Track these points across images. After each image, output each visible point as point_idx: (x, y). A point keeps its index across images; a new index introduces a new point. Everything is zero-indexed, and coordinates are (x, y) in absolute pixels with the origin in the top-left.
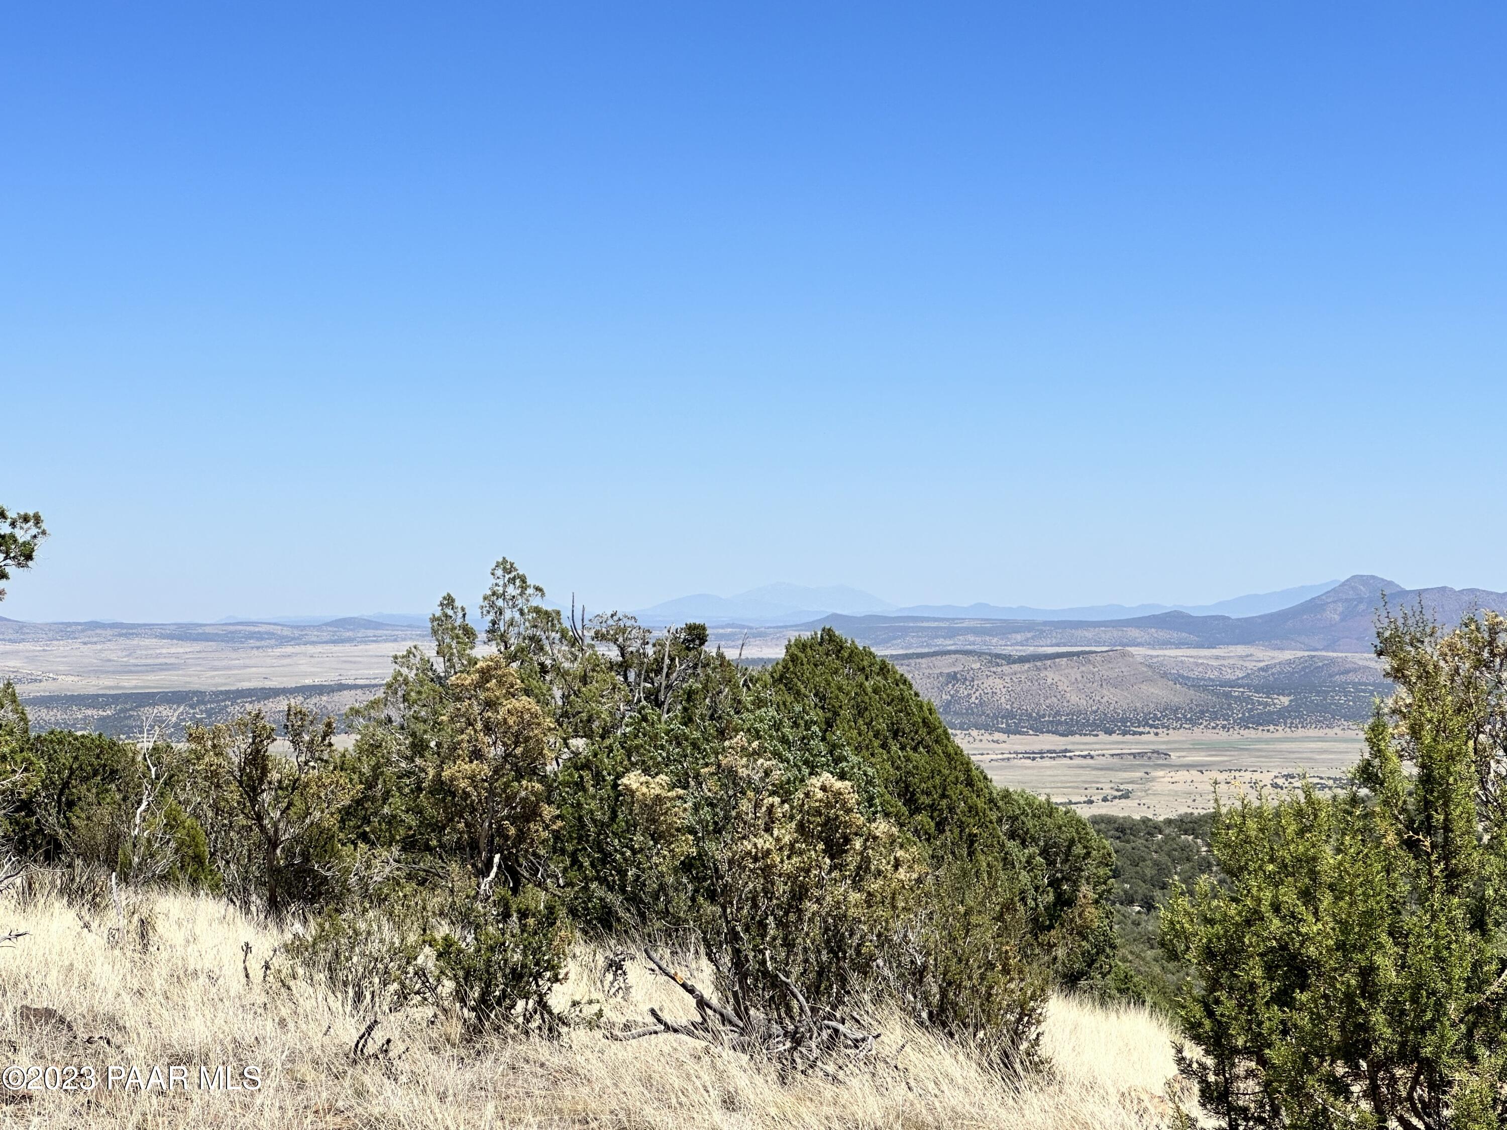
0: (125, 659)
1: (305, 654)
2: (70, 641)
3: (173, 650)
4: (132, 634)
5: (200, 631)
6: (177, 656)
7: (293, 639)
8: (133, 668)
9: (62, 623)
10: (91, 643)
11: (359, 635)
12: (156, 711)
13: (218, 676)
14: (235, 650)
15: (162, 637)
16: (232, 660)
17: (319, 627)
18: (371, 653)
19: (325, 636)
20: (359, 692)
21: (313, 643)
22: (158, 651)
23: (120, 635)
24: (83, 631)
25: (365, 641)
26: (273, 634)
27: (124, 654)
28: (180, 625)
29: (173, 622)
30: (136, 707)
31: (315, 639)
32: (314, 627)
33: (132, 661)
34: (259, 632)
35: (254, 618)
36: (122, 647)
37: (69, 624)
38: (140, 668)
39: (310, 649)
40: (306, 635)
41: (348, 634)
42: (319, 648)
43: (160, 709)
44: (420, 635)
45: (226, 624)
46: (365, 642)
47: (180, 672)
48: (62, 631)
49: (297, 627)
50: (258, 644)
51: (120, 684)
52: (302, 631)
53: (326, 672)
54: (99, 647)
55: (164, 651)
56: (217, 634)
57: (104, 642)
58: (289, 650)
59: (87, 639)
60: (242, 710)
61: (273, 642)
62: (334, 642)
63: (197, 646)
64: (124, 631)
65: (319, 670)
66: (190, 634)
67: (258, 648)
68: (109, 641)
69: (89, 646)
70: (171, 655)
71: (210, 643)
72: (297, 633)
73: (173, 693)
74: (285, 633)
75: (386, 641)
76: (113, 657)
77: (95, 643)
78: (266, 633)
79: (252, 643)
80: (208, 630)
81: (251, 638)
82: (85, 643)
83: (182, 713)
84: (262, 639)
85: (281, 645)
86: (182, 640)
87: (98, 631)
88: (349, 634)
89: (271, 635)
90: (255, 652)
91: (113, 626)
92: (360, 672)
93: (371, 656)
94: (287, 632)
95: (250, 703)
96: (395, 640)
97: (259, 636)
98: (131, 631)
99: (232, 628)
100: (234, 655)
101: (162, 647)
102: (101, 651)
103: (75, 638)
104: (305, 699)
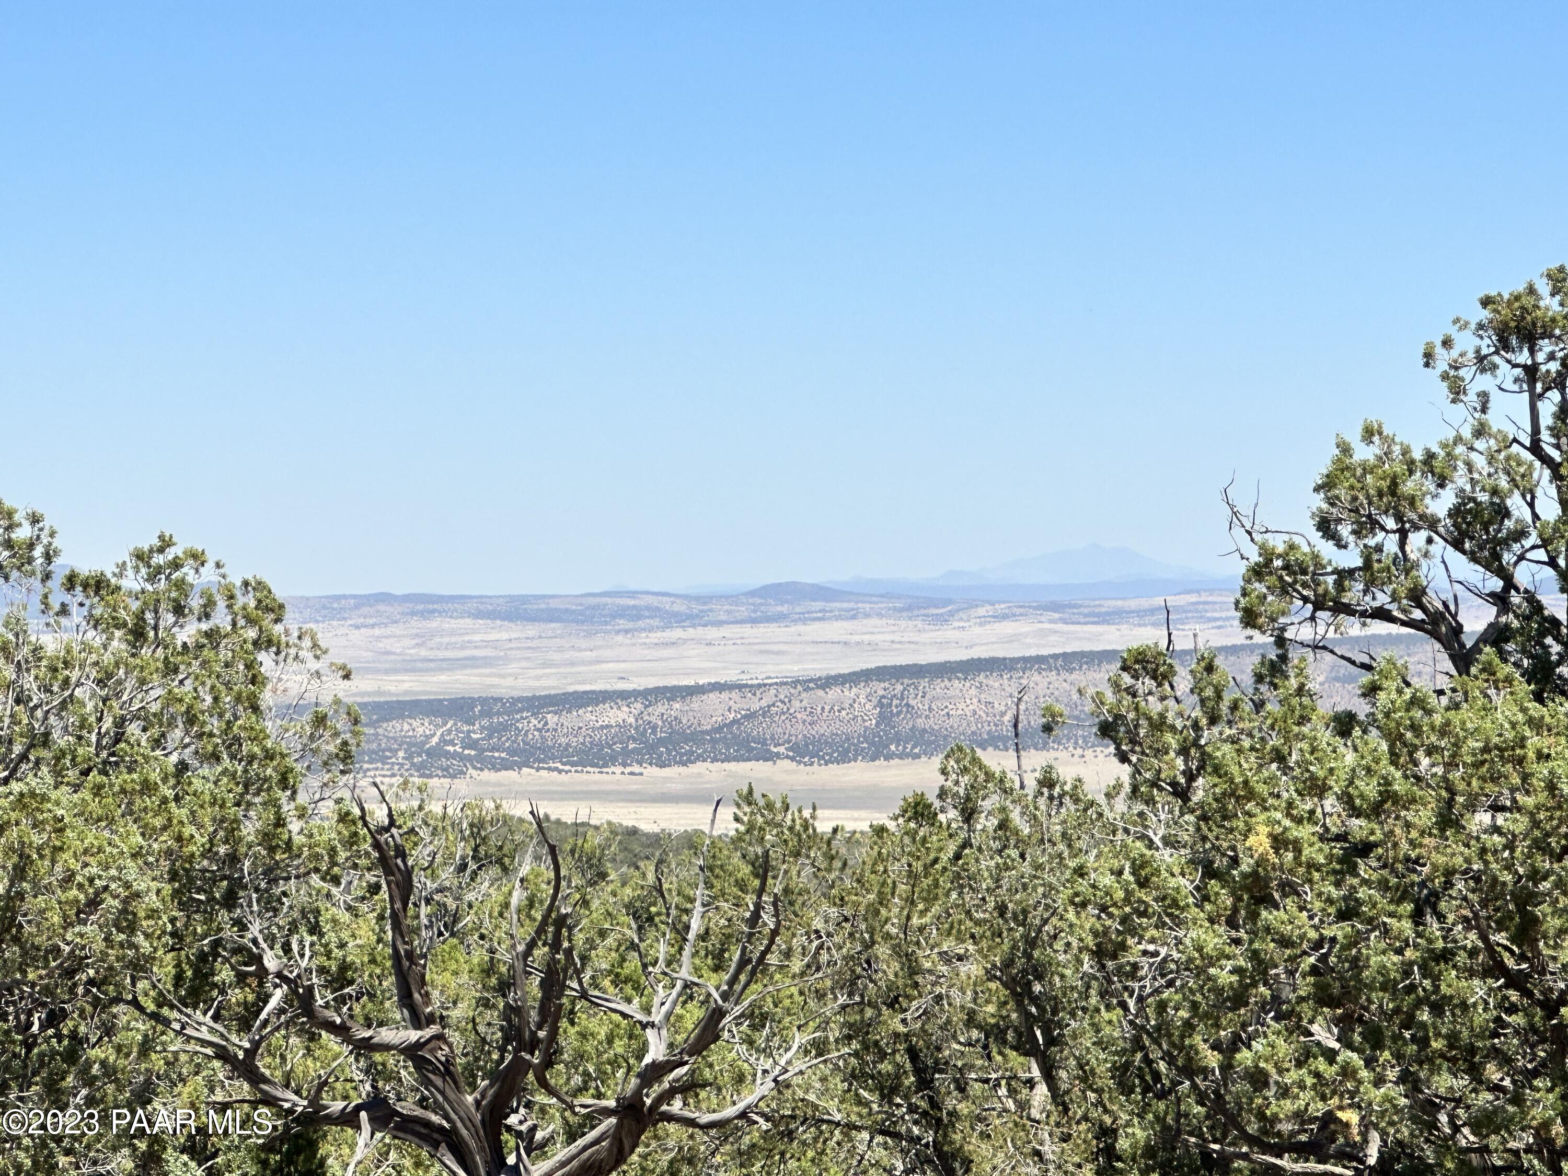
0: (412, 651)
1: (699, 642)
2: (335, 623)
3: (494, 636)
4: (432, 612)
5: (543, 606)
6: (494, 644)
7: (690, 617)
8: (419, 665)
9: (327, 597)
10: (366, 626)
11: (798, 610)
12: (406, 727)
13: (548, 676)
14: (589, 635)
15: (479, 615)
16: (580, 650)
17: (731, 598)
18: (806, 638)
19: (743, 611)
20: (735, 695)
21: (720, 623)
22: (467, 638)
23: (413, 613)
24: (357, 607)
25: (804, 619)
26: (658, 609)
27: (414, 642)
28: (511, 598)
29: (503, 593)
30: (378, 721)
31: (723, 617)
32: (727, 597)
33: (424, 653)
34: (634, 607)
35: (633, 587)
36: (414, 631)
37: (337, 598)
38: (432, 665)
39: (712, 633)
40: (711, 610)
41: (779, 609)
42: (726, 631)
43: (415, 724)
44: (895, 609)
45: (583, 596)
46: (804, 621)
47: (494, 670)
48: (324, 607)
49: (698, 599)
50: (630, 625)
51: (383, 689)
52: (705, 604)
53: (724, 668)
54: (377, 632)
55: (477, 638)
56: (567, 611)
57: (386, 625)
58: (676, 634)
59: (362, 620)
60: (540, 726)
61: (656, 622)
62: (753, 621)
63: (532, 630)
64: (420, 607)
65: (717, 665)
66: (526, 610)
67: (627, 631)
68: (396, 622)
69: (363, 630)
70: (486, 644)
71: (553, 625)
72: (696, 608)
73: (451, 701)
74: (676, 608)
75: (838, 618)
76: (397, 647)
77: (373, 626)
78: (648, 608)
79: (623, 623)
80: (554, 604)
81: (622, 616)
82: (357, 627)
83: (449, 731)
84: (639, 618)
85: (667, 626)
86: (511, 620)
87: (381, 607)
88: (784, 609)
89: (654, 611)
90: (620, 638)
91: (407, 598)
92: (783, 667)
93: (807, 643)
94: (680, 607)
95: (556, 713)
96: (854, 617)
97: (635, 614)
98: (431, 607)
99: (592, 601)
100: (583, 644)
101: (475, 631)
102: (378, 639)
103: (345, 619)
104: (646, 707)
